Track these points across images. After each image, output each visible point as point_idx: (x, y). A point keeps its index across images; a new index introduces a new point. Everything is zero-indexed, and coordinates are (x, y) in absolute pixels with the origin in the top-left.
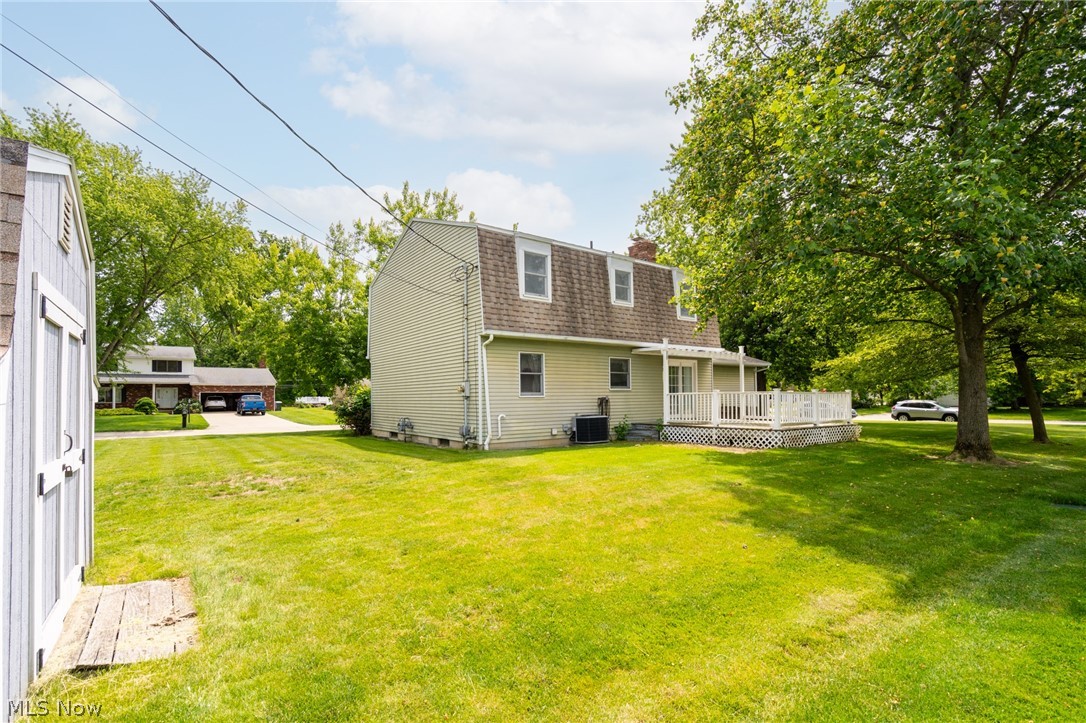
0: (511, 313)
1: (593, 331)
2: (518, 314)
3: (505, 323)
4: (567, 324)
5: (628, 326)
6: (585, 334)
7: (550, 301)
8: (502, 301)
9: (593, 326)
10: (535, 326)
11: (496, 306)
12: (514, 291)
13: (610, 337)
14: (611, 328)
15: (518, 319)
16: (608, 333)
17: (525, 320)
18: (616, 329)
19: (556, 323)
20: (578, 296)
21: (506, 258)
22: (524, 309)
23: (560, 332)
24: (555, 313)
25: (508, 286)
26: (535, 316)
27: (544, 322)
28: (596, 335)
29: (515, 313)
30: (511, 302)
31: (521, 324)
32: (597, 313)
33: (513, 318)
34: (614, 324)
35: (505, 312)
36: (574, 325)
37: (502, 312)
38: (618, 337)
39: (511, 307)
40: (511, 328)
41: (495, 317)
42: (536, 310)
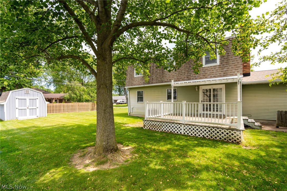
0: (132, 81)
1: (156, 82)
2: (134, 81)
3: (130, 84)
5: (171, 77)
6: (152, 83)
8: (130, 79)
9: (156, 80)
10: (137, 84)
12: (133, 76)
13: (162, 82)
14: (163, 79)
15: (133, 83)
16: (162, 81)
17: (135, 83)
18: (165, 79)
19: (143, 82)
20: (152, 71)
23: (144, 84)
26: (138, 81)
27: (140, 82)
28: (157, 83)
29: (133, 81)
31: (134, 84)
32: (158, 75)
34: (164, 77)
35: (130, 82)
38: (165, 82)
39: (132, 80)
40: (131, 85)
41: (128, 83)
42: (138, 79)
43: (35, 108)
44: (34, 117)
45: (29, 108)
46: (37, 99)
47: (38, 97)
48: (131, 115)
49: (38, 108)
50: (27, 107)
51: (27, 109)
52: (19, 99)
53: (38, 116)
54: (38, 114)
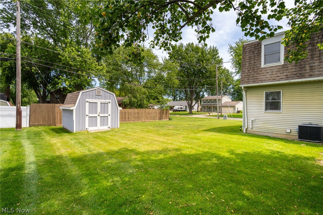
0: (255, 75)
2: (259, 75)
3: (250, 80)
4: (294, 73)
6: (311, 76)
7: (283, 63)
8: (251, 71)
10: (269, 78)
11: (248, 74)
12: (259, 65)
15: (259, 77)
17: (263, 77)
19: (285, 74)
21: (256, 52)
22: (263, 72)
23: (287, 78)
24: (285, 69)
25: (255, 64)
26: (270, 73)
27: (277, 75)
29: (258, 75)
30: (255, 71)
31: (260, 79)
33: (256, 78)
35: (252, 76)
36: (301, 72)
37: (250, 76)
39: (255, 73)
40: (254, 82)
41: (246, 79)
42: (272, 71)
43: (106, 115)
44: (105, 128)
45: (101, 115)
46: (110, 103)
47: (110, 100)
48: (248, 132)
49: (109, 115)
50: (98, 114)
51: (98, 116)
52: (89, 102)
53: (109, 127)
54: (109, 125)
